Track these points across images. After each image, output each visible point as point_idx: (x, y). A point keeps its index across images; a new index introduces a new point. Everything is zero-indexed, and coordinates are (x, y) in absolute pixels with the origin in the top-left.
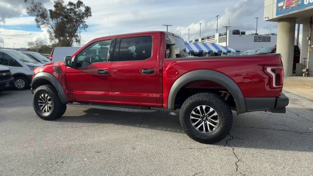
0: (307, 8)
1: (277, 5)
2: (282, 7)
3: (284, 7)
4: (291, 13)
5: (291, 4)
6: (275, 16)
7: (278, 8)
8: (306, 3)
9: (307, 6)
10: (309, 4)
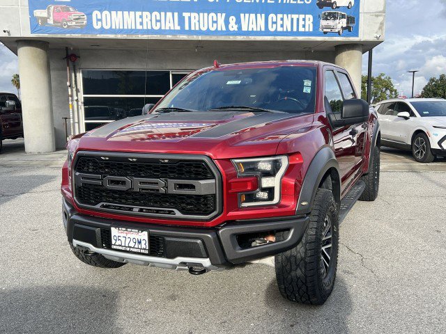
1: (31, 12)
2: (45, 20)
4: (68, 36)
5: (65, 20)
7: (34, 18)
8: (96, 27)
9: (99, 31)
10: (102, 30)
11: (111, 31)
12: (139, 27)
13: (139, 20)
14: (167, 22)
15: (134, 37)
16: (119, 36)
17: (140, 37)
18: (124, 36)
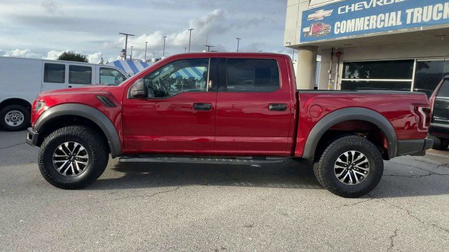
0: (337, 39)
1: (302, 30)
2: (308, 33)
3: (310, 34)
4: (319, 41)
5: (318, 31)
6: (298, 43)
7: (302, 33)
8: (336, 33)
9: (337, 36)
10: (340, 34)
11: (345, 34)
12: (366, 28)
13: (367, 23)
14: (390, 20)
15: (361, 36)
16: (351, 37)
17: (366, 35)
18: (355, 36)
